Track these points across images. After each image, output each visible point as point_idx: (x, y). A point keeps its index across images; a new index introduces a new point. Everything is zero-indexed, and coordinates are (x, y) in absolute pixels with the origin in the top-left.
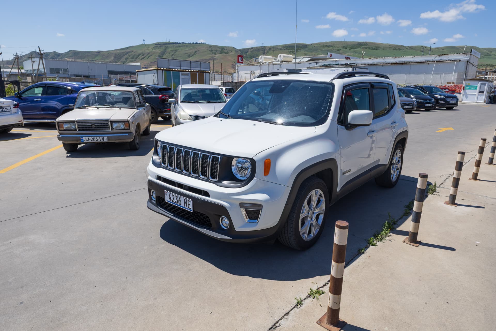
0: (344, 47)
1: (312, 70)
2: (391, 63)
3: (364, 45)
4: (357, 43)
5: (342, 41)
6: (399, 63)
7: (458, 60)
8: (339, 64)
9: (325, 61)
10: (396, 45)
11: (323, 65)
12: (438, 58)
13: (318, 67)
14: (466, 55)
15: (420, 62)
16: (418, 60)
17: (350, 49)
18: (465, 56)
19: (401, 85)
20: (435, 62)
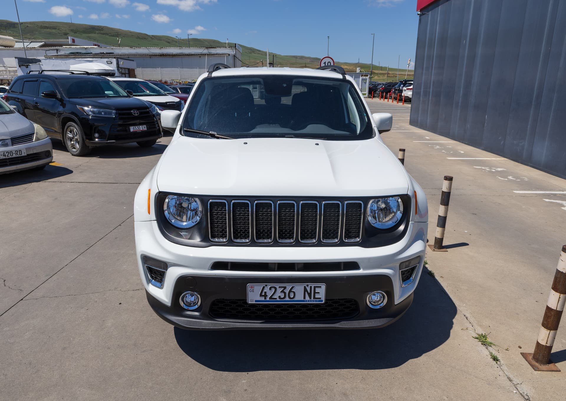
0: (72, 30)
1: (58, 60)
2: (159, 54)
3: (100, 30)
4: (89, 26)
5: (68, 22)
6: (169, 55)
7: (228, 54)
8: (91, 53)
9: (70, 49)
10: (138, 33)
11: (68, 54)
12: (205, 51)
13: (63, 56)
14: (232, 49)
15: (189, 55)
16: (187, 52)
17: (81, 34)
18: (231, 51)
19: (176, 81)
20: (206, 55)
